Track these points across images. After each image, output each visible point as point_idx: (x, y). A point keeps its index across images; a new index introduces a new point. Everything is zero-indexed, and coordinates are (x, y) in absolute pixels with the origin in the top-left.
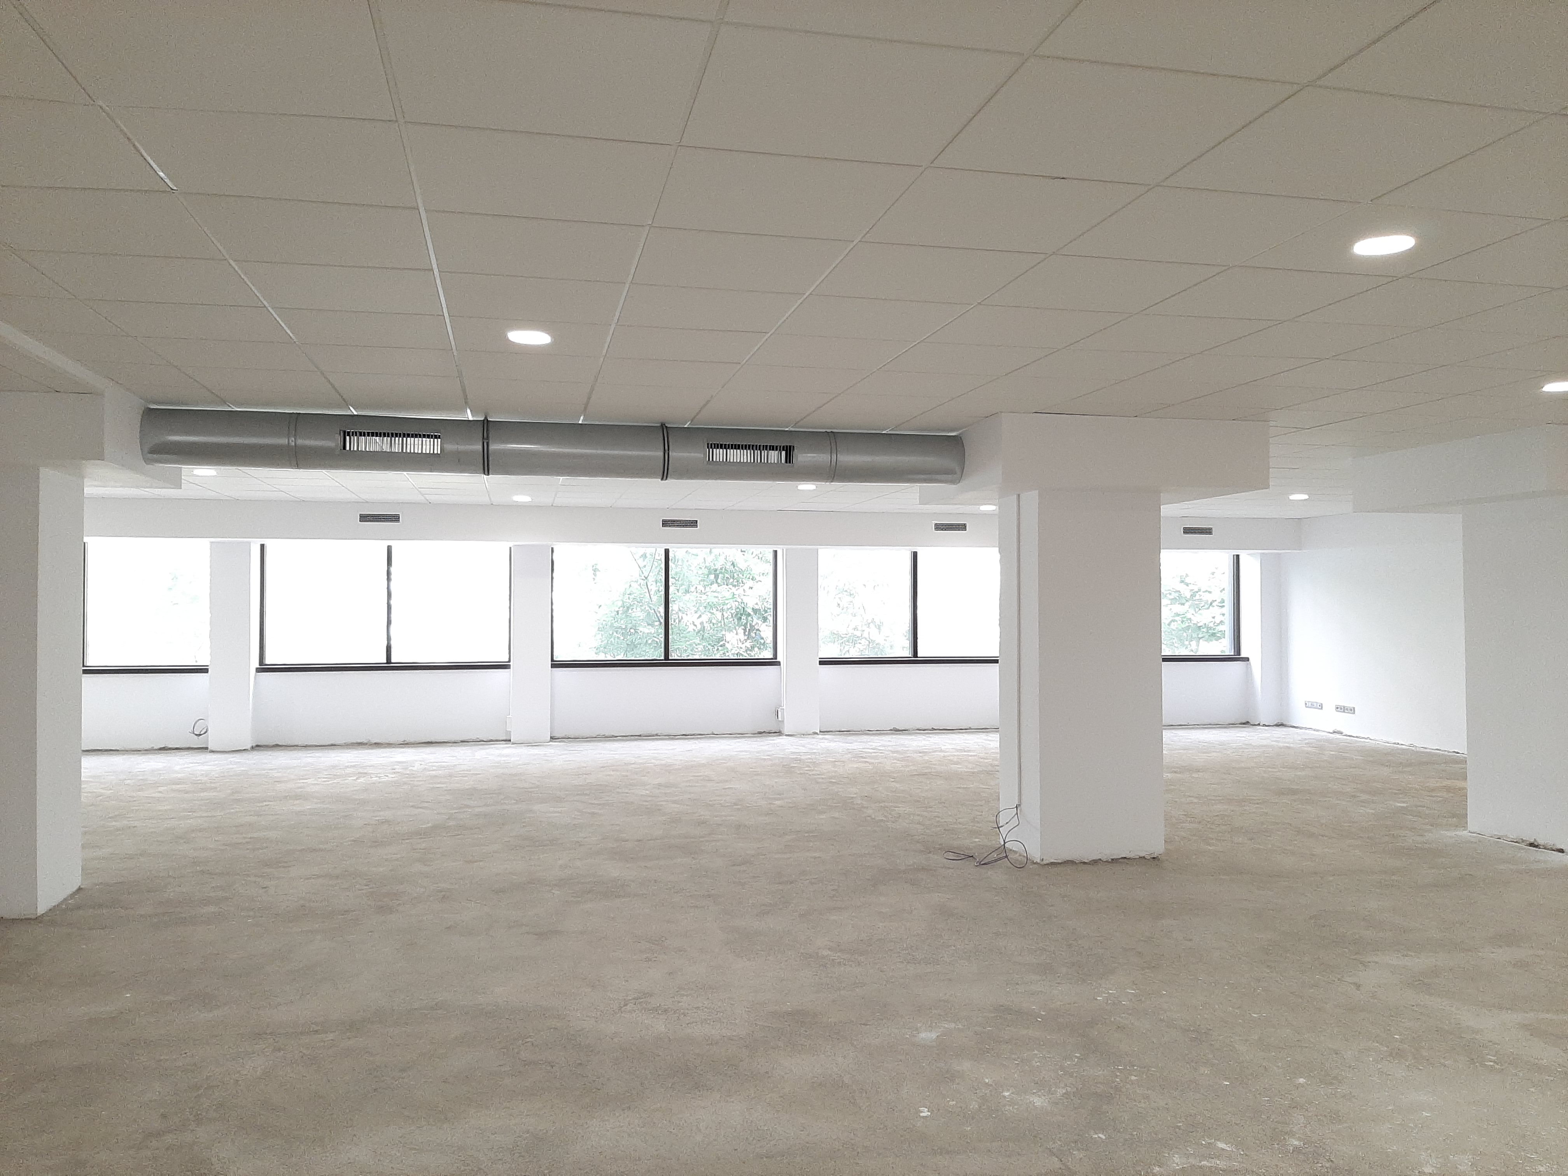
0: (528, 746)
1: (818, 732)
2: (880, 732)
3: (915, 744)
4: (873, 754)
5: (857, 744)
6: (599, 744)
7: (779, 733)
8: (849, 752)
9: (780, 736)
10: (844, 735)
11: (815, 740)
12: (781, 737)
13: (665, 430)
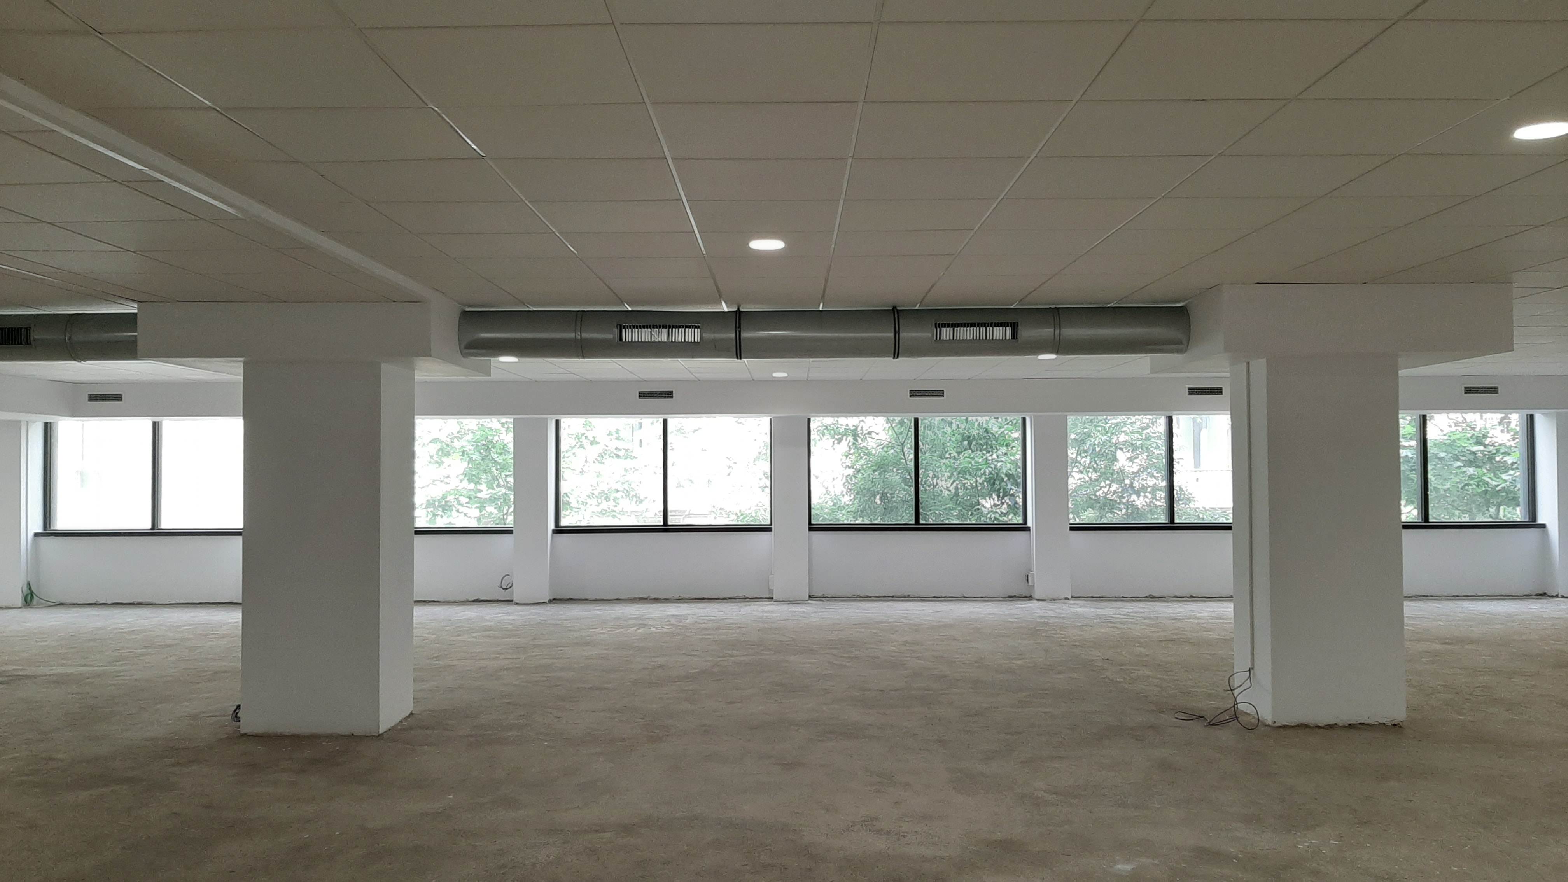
0: (789, 604)
1: (1070, 597)
2: (1134, 599)
3: (1169, 611)
4: (1124, 620)
5: (1107, 610)
6: (853, 603)
7: (1030, 598)
8: (1099, 617)
9: (1032, 600)
10: (1095, 601)
11: (1067, 605)
12: (1031, 602)
13: (896, 313)
